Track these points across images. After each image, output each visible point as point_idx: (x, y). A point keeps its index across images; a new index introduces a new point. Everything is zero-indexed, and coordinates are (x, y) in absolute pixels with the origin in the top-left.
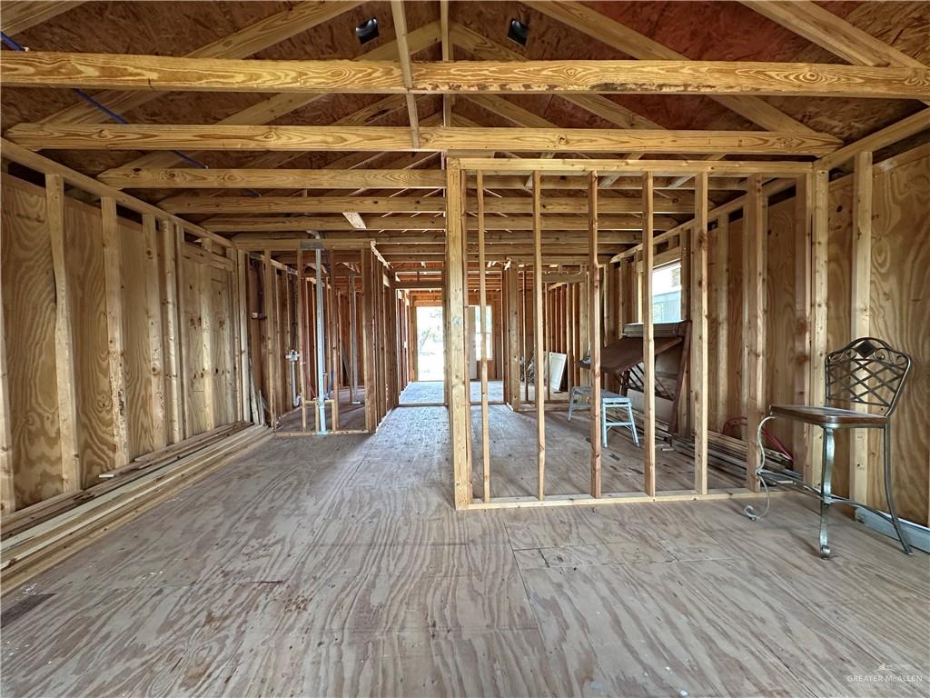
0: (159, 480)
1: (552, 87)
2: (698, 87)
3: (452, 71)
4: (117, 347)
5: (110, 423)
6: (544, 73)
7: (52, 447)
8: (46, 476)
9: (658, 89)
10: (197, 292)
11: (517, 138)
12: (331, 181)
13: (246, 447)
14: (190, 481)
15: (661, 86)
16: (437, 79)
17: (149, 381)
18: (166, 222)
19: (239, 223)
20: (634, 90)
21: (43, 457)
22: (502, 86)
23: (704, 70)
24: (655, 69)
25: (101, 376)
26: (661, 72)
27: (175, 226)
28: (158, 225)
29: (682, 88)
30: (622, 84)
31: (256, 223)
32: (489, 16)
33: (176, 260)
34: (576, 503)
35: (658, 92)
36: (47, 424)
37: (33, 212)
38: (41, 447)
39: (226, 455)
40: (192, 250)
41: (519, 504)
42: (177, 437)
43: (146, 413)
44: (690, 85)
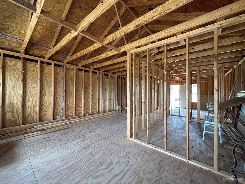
0: (92, 117)
1: (125, 33)
2: (165, 12)
3: (108, 38)
4: (91, 94)
5: (90, 106)
6: (123, 30)
7: (81, 108)
8: (80, 113)
9: (151, 19)
10: (107, 84)
11: (139, 42)
12: (116, 61)
13: (112, 115)
14: (98, 118)
15: (152, 18)
16: (106, 41)
17: (96, 100)
18: (101, 73)
19: (113, 71)
20: (144, 23)
21: (80, 110)
22: (116, 37)
23: (166, 5)
24: (150, 14)
25: (89, 99)
26: (152, 14)
27: (102, 73)
28: (99, 73)
29: (159, 15)
30: (141, 23)
31: (115, 70)
32: (144, 10)
33: (102, 79)
34: (157, 149)
35: (152, 20)
36: (81, 105)
37: (81, 75)
38: (79, 108)
39: (107, 115)
40: (106, 77)
41: (141, 143)
42: (101, 110)
43: (96, 106)
44: (162, 13)
